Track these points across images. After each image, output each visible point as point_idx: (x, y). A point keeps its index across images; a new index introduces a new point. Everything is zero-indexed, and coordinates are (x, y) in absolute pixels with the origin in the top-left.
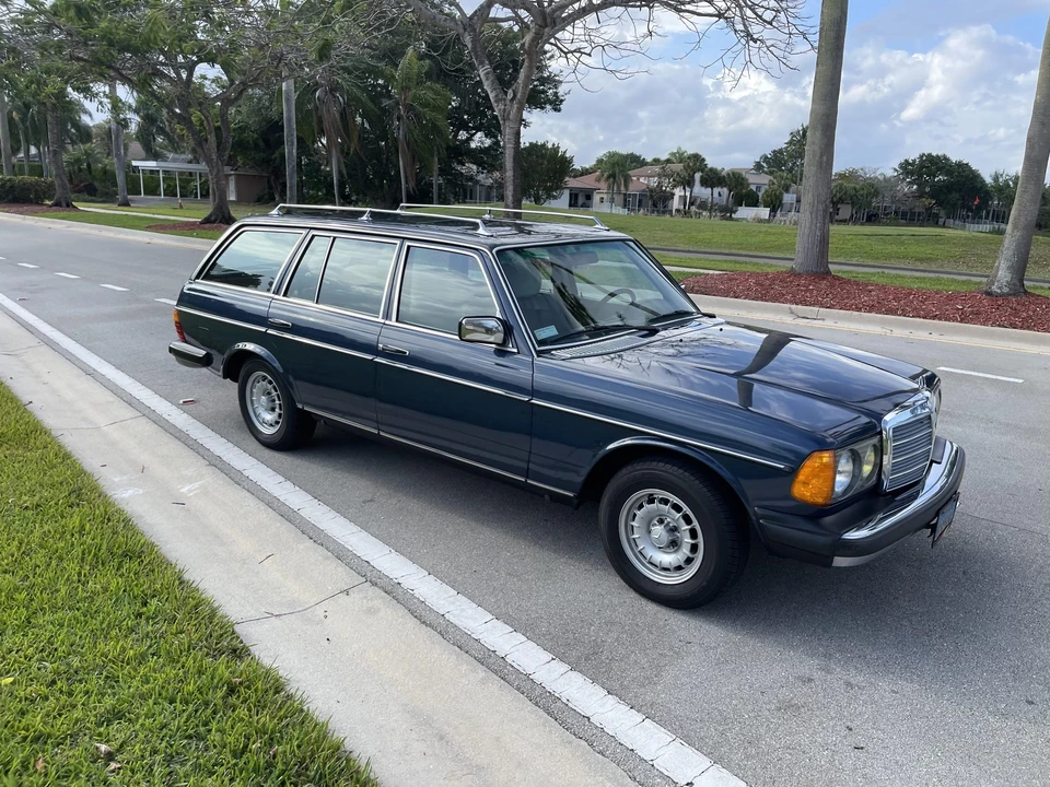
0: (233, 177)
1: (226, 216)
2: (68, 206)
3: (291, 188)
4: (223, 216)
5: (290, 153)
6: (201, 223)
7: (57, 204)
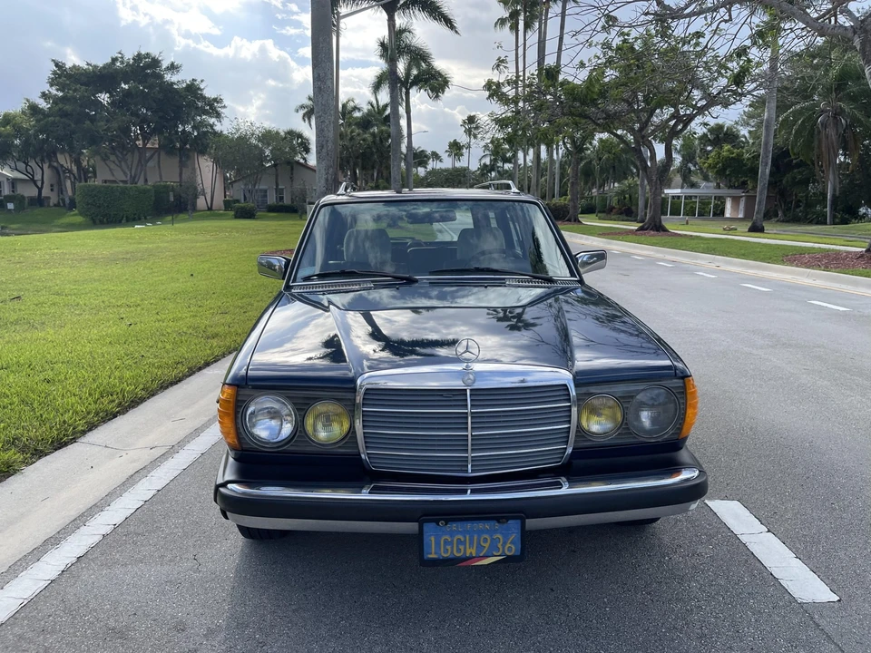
0: (744, 199)
1: (658, 224)
2: (575, 221)
3: (760, 202)
4: (655, 225)
5: (763, 172)
6: (637, 230)
7: (569, 220)
